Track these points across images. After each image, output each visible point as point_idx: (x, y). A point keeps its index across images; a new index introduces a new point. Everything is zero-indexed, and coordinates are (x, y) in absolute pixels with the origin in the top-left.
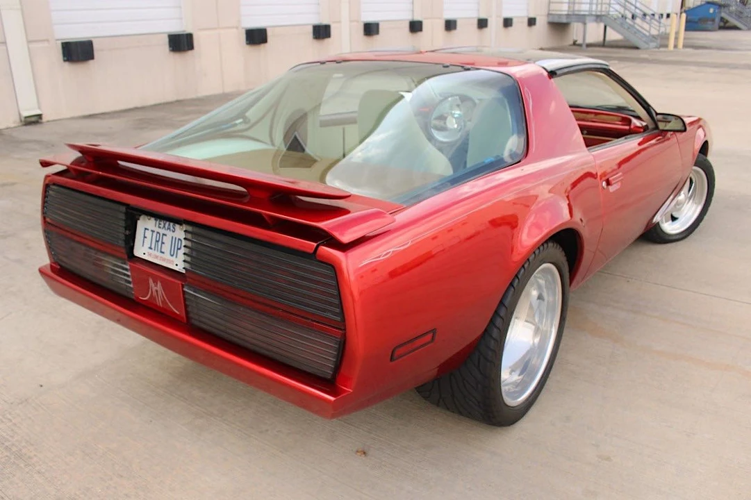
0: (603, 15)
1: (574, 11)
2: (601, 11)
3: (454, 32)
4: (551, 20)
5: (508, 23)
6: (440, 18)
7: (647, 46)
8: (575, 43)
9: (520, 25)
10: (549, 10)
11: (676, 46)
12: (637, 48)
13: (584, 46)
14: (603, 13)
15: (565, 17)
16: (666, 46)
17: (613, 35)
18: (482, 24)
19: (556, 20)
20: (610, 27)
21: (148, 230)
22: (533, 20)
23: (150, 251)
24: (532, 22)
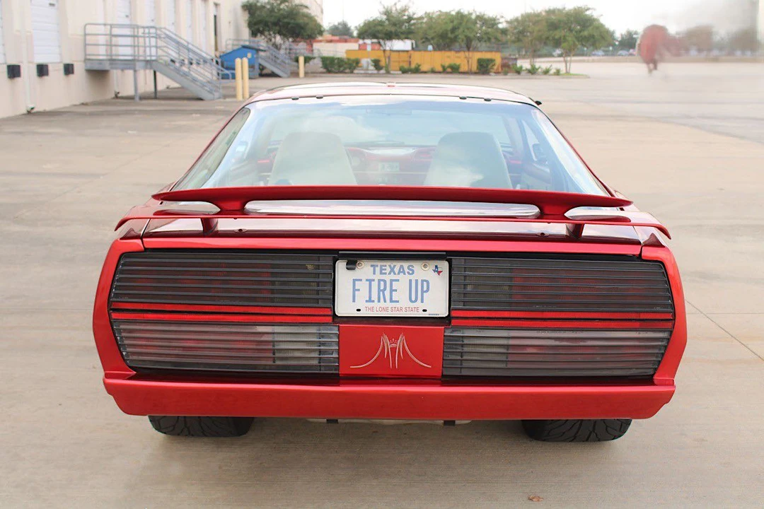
0: (153, 61)
1: (111, 56)
2: (151, 56)
4: (89, 67)
5: (42, 70)
7: (210, 96)
8: (116, 97)
9: (56, 72)
10: (86, 55)
11: (243, 96)
12: (201, 99)
13: (137, 99)
14: (154, 58)
16: (234, 96)
17: (164, 83)
18: (14, 71)
19: (96, 67)
20: (161, 72)
21: (361, 280)
22: (70, 67)
23: (370, 305)
24: (69, 69)
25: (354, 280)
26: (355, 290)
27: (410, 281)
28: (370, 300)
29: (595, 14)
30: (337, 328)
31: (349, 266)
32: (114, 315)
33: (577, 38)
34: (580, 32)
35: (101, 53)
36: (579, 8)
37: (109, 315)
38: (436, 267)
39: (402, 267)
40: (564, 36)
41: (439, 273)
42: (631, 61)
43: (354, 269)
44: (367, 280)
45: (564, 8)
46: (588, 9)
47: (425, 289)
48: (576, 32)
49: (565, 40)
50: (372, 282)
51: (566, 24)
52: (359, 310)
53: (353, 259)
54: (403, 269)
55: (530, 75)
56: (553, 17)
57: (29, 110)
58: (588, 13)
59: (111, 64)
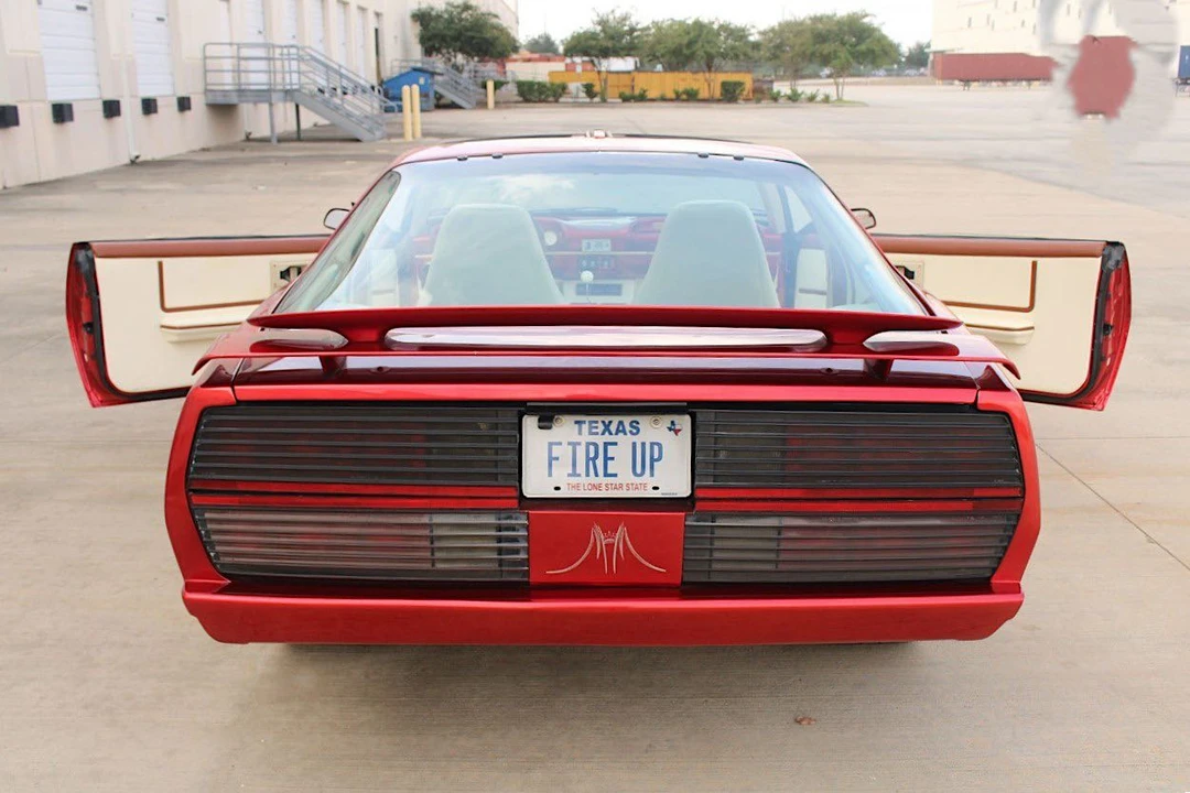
0: (295, 90)
1: (240, 84)
2: (291, 84)
3: (69, 125)
4: (212, 99)
5: (149, 106)
6: (43, 101)
7: (370, 136)
8: (248, 139)
9: (167, 108)
10: (206, 84)
11: (414, 136)
12: (358, 140)
13: (274, 141)
14: (295, 87)
15: (234, 94)
16: (401, 135)
17: (309, 119)
18: (112, 109)
19: (220, 100)
20: (306, 106)
21: (560, 444)
22: (186, 102)
23: (574, 480)
24: (184, 104)
25: (551, 444)
26: (551, 459)
27: (634, 444)
28: (574, 474)
29: (875, 23)
30: (525, 517)
31: (542, 424)
32: (195, 499)
33: (852, 54)
34: (855, 46)
35: (227, 81)
36: (854, 14)
37: (188, 498)
38: (673, 423)
39: (621, 423)
40: (835, 52)
41: (677, 432)
42: (921, 84)
43: (550, 428)
44: (569, 444)
45: (835, 15)
46: (866, 15)
47: (656, 456)
48: (851, 46)
49: (836, 57)
50: (578, 447)
51: (837, 35)
52: (557, 488)
53: (548, 414)
54: (623, 427)
55: (790, 103)
56: (820, 26)
57: (133, 158)
58: (866, 20)
59: (240, 96)
